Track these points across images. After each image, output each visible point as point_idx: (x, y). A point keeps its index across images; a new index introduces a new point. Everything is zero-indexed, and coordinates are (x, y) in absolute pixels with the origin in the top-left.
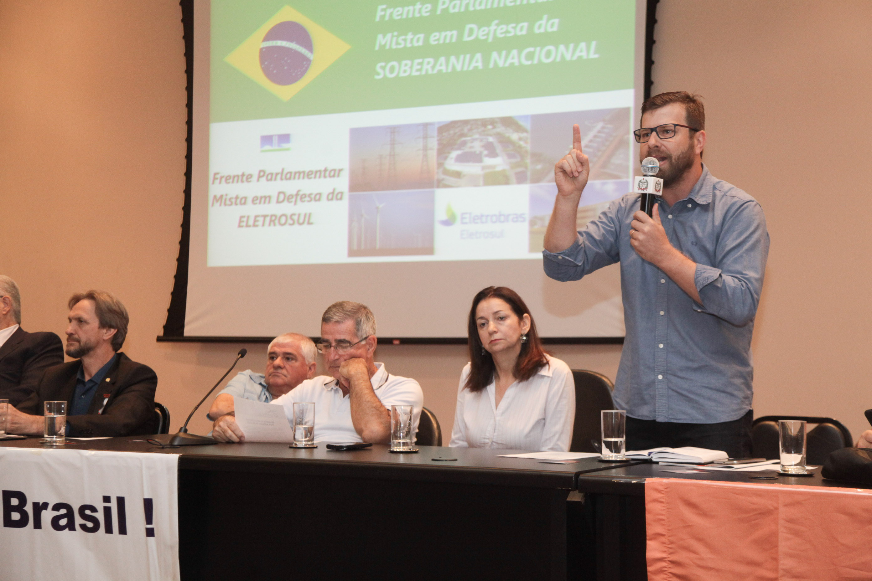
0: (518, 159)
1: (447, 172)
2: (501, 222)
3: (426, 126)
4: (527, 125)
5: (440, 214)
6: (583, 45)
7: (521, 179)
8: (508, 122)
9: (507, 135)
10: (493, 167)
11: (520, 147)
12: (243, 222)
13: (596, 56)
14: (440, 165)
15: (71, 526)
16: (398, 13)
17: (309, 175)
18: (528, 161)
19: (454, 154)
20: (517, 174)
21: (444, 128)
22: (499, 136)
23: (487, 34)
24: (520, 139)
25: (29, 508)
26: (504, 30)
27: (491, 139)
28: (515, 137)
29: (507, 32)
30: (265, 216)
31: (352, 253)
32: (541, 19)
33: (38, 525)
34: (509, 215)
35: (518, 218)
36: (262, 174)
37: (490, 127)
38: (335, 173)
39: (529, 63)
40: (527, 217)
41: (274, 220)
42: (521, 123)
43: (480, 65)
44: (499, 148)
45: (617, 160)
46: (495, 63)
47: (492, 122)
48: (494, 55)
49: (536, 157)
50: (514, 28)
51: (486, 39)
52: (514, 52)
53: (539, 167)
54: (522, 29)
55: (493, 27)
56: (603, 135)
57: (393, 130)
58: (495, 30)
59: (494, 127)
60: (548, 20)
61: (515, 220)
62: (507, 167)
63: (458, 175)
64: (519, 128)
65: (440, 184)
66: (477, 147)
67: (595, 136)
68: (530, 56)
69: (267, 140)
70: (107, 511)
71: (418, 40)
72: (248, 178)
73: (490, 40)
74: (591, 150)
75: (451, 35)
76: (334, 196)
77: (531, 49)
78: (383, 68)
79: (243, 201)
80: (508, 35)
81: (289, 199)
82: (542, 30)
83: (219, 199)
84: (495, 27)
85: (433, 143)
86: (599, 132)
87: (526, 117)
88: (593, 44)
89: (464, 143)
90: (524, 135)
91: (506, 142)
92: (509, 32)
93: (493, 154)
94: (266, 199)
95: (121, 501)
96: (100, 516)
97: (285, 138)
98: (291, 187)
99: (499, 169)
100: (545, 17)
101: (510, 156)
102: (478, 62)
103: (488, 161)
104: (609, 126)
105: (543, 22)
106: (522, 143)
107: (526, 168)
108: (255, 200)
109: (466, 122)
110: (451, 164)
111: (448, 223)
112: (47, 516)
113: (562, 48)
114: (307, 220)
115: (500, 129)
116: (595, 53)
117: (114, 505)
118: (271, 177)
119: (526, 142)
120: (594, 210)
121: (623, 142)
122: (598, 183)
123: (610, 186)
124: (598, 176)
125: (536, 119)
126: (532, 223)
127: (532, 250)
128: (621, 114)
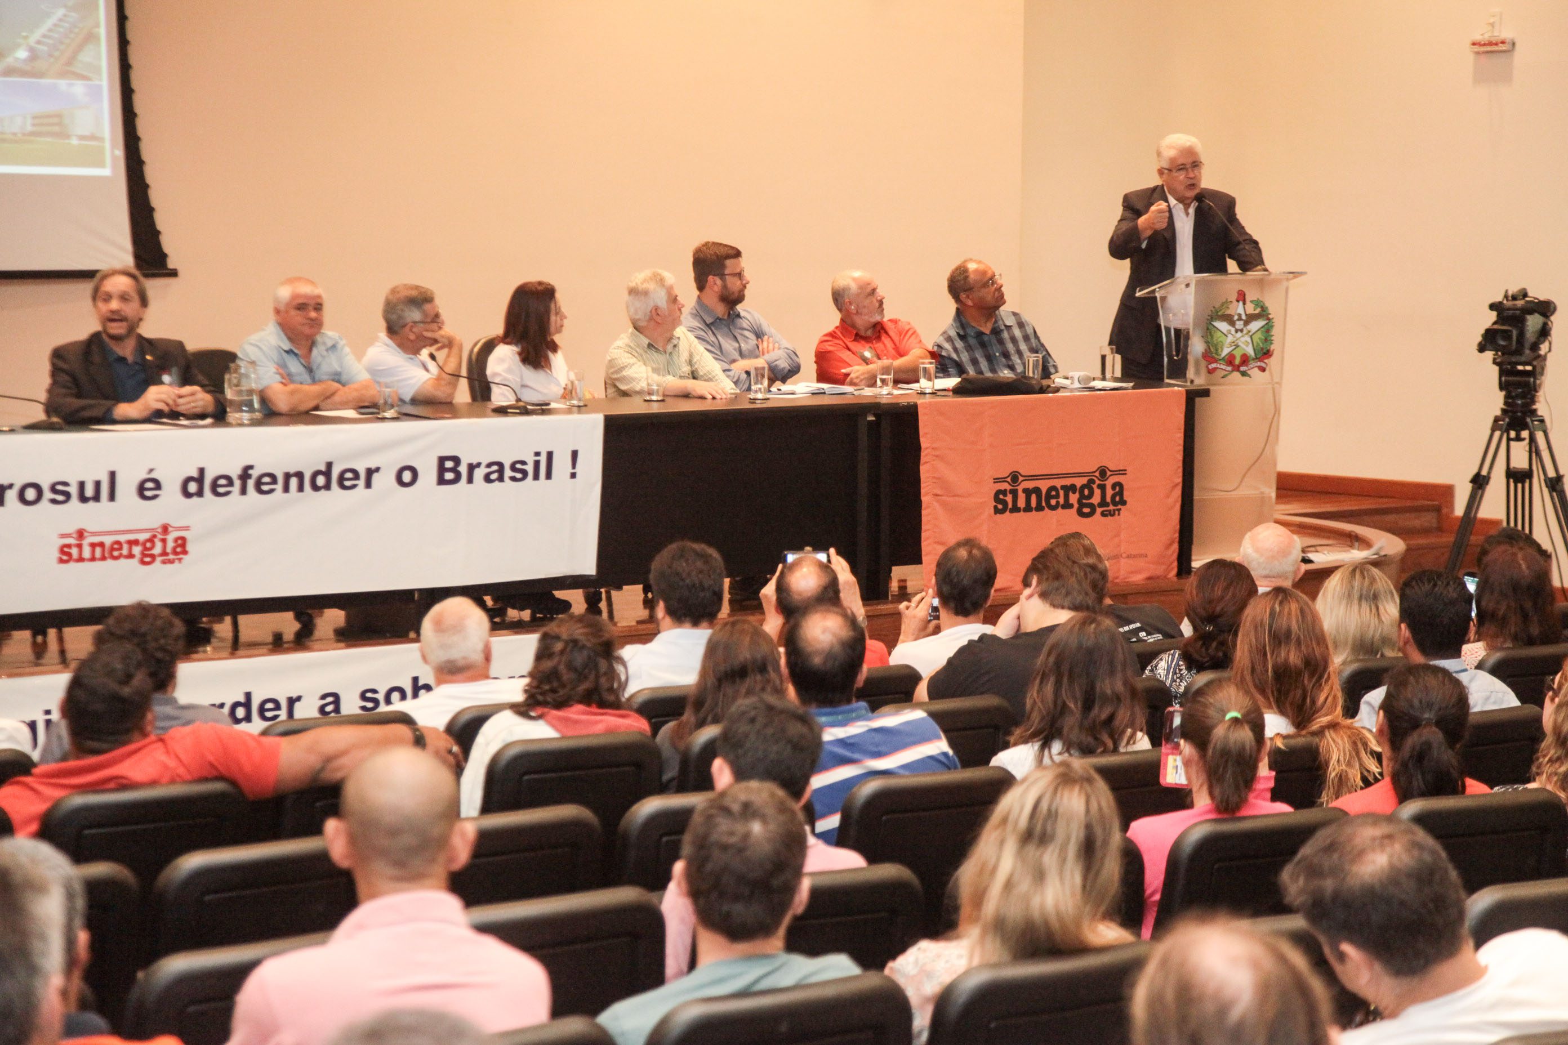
15: (501, 479)
25: (463, 469)
33: (470, 480)
45: (86, 56)
56: (66, 25)
67: (55, 25)
70: (537, 464)
74: (51, 42)
86: (60, 20)
95: (550, 455)
96: (530, 468)
112: (479, 474)
117: (543, 459)
120: (59, 116)
121: (91, 37)
122: (62, 84)
123: (79, 88)
124: (63, 74)
128: (86, 4)
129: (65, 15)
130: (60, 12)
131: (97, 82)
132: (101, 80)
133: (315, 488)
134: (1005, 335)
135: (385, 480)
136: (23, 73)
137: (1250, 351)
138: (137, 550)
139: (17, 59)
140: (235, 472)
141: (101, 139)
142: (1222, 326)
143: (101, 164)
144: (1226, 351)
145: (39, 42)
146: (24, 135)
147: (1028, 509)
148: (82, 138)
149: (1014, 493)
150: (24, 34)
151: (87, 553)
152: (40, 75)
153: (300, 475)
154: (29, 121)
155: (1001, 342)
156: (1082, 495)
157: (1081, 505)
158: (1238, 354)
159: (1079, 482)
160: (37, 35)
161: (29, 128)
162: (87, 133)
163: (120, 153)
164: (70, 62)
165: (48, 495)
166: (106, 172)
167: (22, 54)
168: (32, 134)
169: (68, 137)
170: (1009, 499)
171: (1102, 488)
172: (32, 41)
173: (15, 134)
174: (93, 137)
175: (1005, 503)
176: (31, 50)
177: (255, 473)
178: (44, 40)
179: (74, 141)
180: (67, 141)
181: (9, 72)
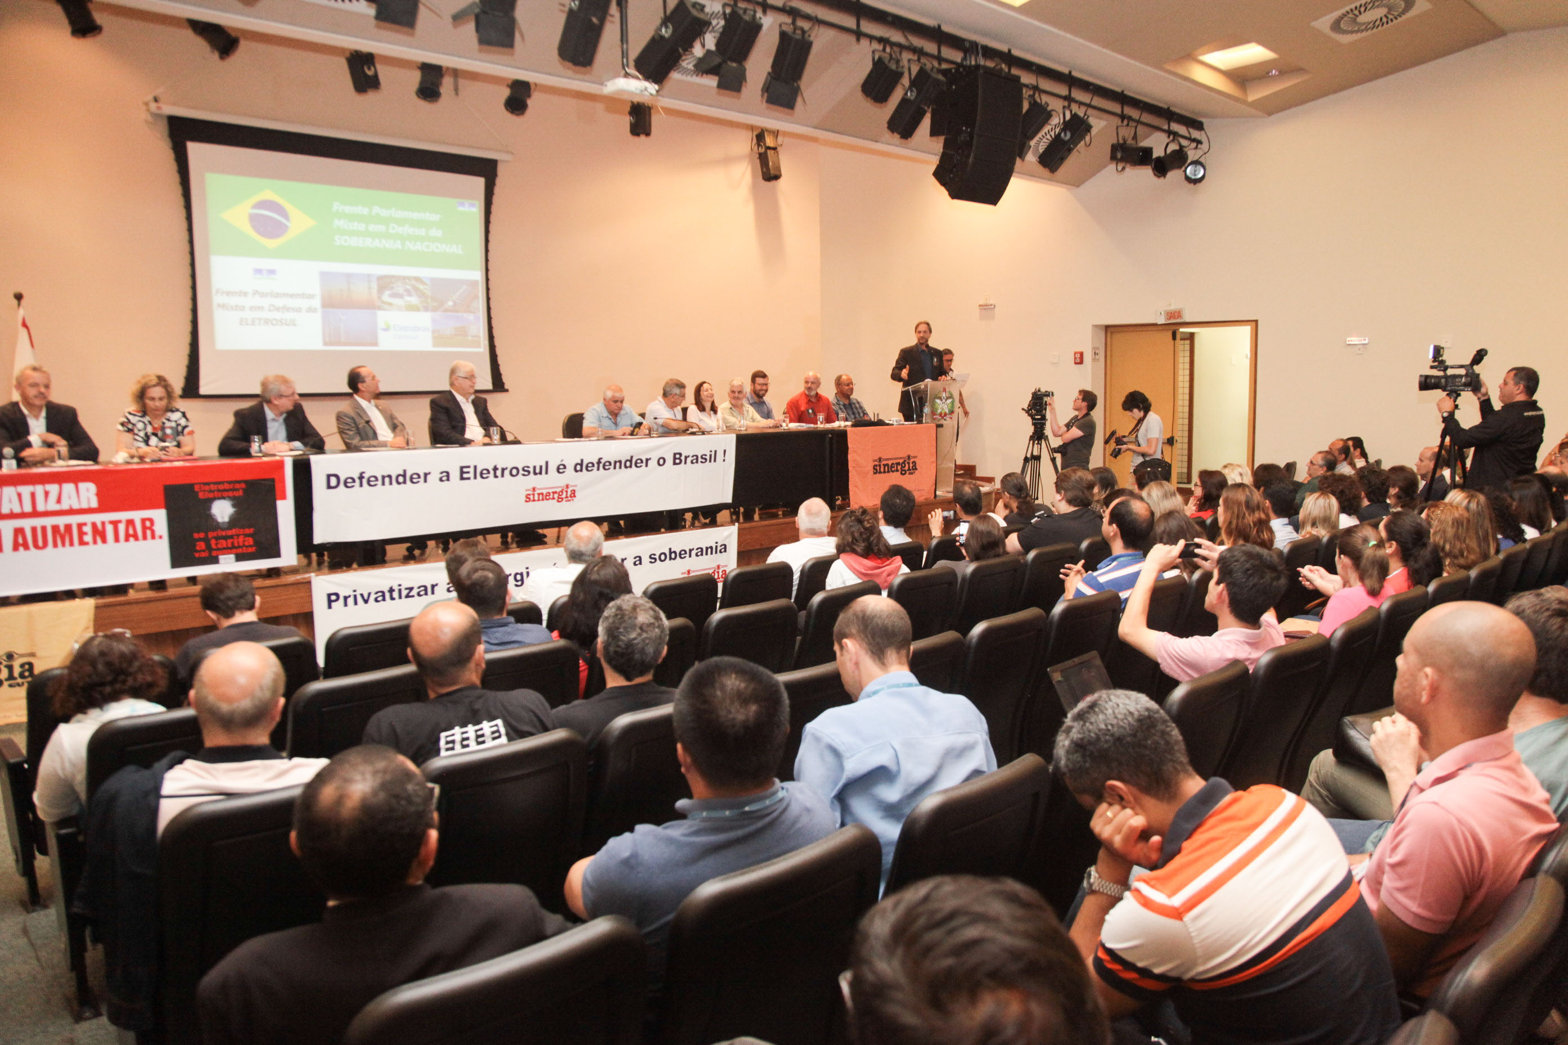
0: (424, 299)
1: (384, 302)
2: (416, 331)
3: (369, 276)
4: (428, 282)
5: (381, 324)
6: (455, 246)
7: (426, 309)
8: (418, 279)
9: (417, 286)
10: (410, 302)
11: (424, 293)
12: (243, 322)
13: (461, 253)
14: (379, 298)
15: (697, 462)
16: (347, 209)
17: (292, 296)
18: (429, 301)
19: (387, 293)
20: (423, 307)
21: (380, 278)
22: (412, 286)
23: (403, 231)
24: (424, 289)
25: (683, 458)
26: (412, 231)
27: (408, 287)
28: (421, 287)
29: (414, 232)
30: (260, 319)
31: (325, 344)
32: (432, 229)
33: (685, 463)
34: (420, 328)
35: (425, 329)
36: (256, 292)
37: (407, 281)
38: (311, 297)
39: (427, 250)
40: (430, 329)
41: (267, 322)
42: (425, 281)
43: (400, 247)
44: (413, 292)
45: (474, 305)
46: (408, 247)
47: (409, 278)
48: (408, 243)
49: (434, 299)
51: (403, 234)
52: (419, 243)
53: (435, 304)
54: (422, 232)
56: (467, 292)
57: (349, 276)
59: (410, 281)
60: (436, 230)
62: (418, 303)
63: (390, 304)
64: (423, 283)
65: (379, 308)
66: (401, 290)
67: (463, 292)
68: (428, 247)
69: (258, 271)
70: (711, 456)
71: (362, 227)
72: (245, 294)
73: (405, 234)
75: (382, 228)
76: (311, 310)
77: (428, 243)
78: (340, 239)
79: (242, 308)
80: (415, 234)
81: (278, 309)
82: (433, 235)
83: (223, 306)
84: (407, 229)
85: (374, 286)
86: (465, 290)
87: (427, 278)
88: (460, 246)
89: (393, 288)
90: (426, 287)
91: (416, 289)
93: (409, 294)
94: (260, 308)
95: (716, 452)
96: (708, 457)
97: (272, 272)
98: (279, 302)
99: (413, 303)
100: (434, 228)
101: (419, 297)
102: (398, 245)
103: (408, 299)
104: (470, 287)
105: (434, 230)
106: (425, 291)
107: (428, 304)
108: (252, 308)
109: (393, 277)
110: (386, 297)
111: (386, 329)
112: (689, 460)
113: (444, 245)
114: (293, 323)
115: (413, 282)
116: (461, 251)
117: (713, 454)
118: (263, 295)
119: (427, 291)
120: (464, 328)
121: (476, 297)
122: (465, 315)
123: (471, 317)
124: (466, 312)
125: (432, 279)
126: (433, 332)
127: (434, 345)
128: (474, 283)
129: (467, 288)
130: (465, 287)
131: (478, 314)
132: (480, 313)
133: (626, 467)
134: (853, 406)
135: (653, 463)
136: (451, 311)
137: (947, 411)
138: (556, 496)
139: (448, 306)
140: (595, 461)
141: (480, 337)
142: (938, 401)
143: (479, 347)
144: (939, 411)
145: (457, 299)
146: (452, 336)
147: (884, 472)
148: (472, 336)
149: (880, 466)
150: (451, 296)
151: (536, 498)
152: (457, 312)
153: (620, 462)
154: (454, 330)
155: (852, 409)
156: (902, 467)
157: (902, 470)
158: (943, 412)
159: (901, 461)
160: (456, 296)
161: (454, 333)
162: (474, 335)
163: (487, 342)
164: (468, 307)
165: (521, 472)
166: (481, 350)
167: (450, 303)
168: (454, 335)
169: (467, 336)
170: (878, 468)
171: (909, 463)
172: (454, 299)
173: (448, 335)
174: (477, 336)
175: (876, 470)
176: (454, 302)
177: (603, 461)
178: (459, 298)
179: (470, 338)
180: (467, 338)
181: (446, 311)
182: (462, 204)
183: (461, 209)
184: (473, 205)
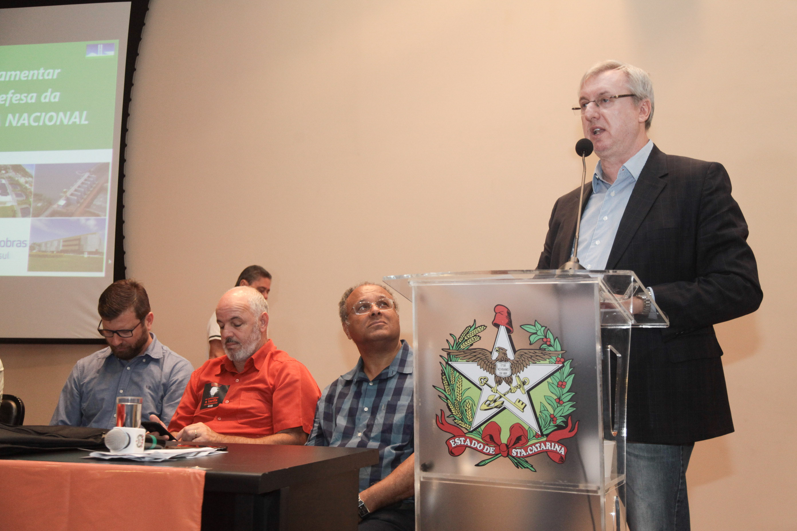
0: (24, 198)
2: (7, 246)
4: (33, 172)
6: (77, 114)
7: (25, 213)
8: (18, 168)
9: (16, 179)
10: (5, 203)
11: (26, 188)
13: (86, 122)
18: (31, 200)
20: (22, 209)
22: (10, 179)
23: (5, 100)
24: (26, 182)
26: (18, 98)
27: (4, 181)
28: (22, 180)
29: (20, 99)
32: (47, 91)
34: (13, 241)
35: (21, 244)
37: (3, 172)
39: (36, 124)
40: (28, 243)
42: (28, 170)
44: (9, 189)
45: (98, 202)
46: (10, 122)
48: (10, 116)
49: (38, 197)
50: (26, 97)
51: (4, 104)
52: (25, 115)
53: (39, 205)
54: (32, 98)
55: (10, 95)
56: (89, 183)
58: (11, 98)
59: (7, 172)
60: (52, 93)
61: (19, 245)
62: (14, 204)
64: (26, 174)
67: (83, 183)
68: (37, 119)
73: (7, 105)
74: (79, 194)
77: (38, 114)
80: (21, 102)
82: (47, 100)
84: (11, 95)
86: (86, 180)
87: (31, 166)
88: (85, 113)
90: (30, 179)
91: (15, 184)
92: (22, 100)
93: (5, 193)
99: (8, 205)
100: (50, 90)
101: (17, 195)
104: (93, 176)
105: (48, 94)
106: (27, 185)
107: (30, 205)
113: (61, 114)
115: (11, 174)
116: (86, 120)
119: (31, 185)
120: (79, 240)
121: (101, 189)
122: (83, 219)
123: (92, 222)
124: (83, 214)
125: (40, 167)
126: (32, 248)
127: (30, 269)
128: (102, 167)
129: (89, 177)
130: (86, 175)
131: (102, 217)
132: (105, 216)
136: (63, 214)
139: (59, 206)
141: (101, 253)
143: (101, 271)
145: (72, 195)
146: (58, 252)
148: (90, 253)
150: (65, 190)
152: (71, 215)
154: (61, 244)
160: (72, 190)
161: (61, 248)
162: (94, 250)
163: (111, 262)
164: (89, 206)
166: (102, 274)
167: (62, 202)
168: (62, 251)
169: (83, 253)
172: (68, 194)
173: (53, 252)
174: (96, 252)
176: (68, 199)
178: (76, 193)
179: (86, 255)
180: (81, 255)
181: (53, 214)
182: (94, 48)
183: (92, 55)
184: (108, 47)
